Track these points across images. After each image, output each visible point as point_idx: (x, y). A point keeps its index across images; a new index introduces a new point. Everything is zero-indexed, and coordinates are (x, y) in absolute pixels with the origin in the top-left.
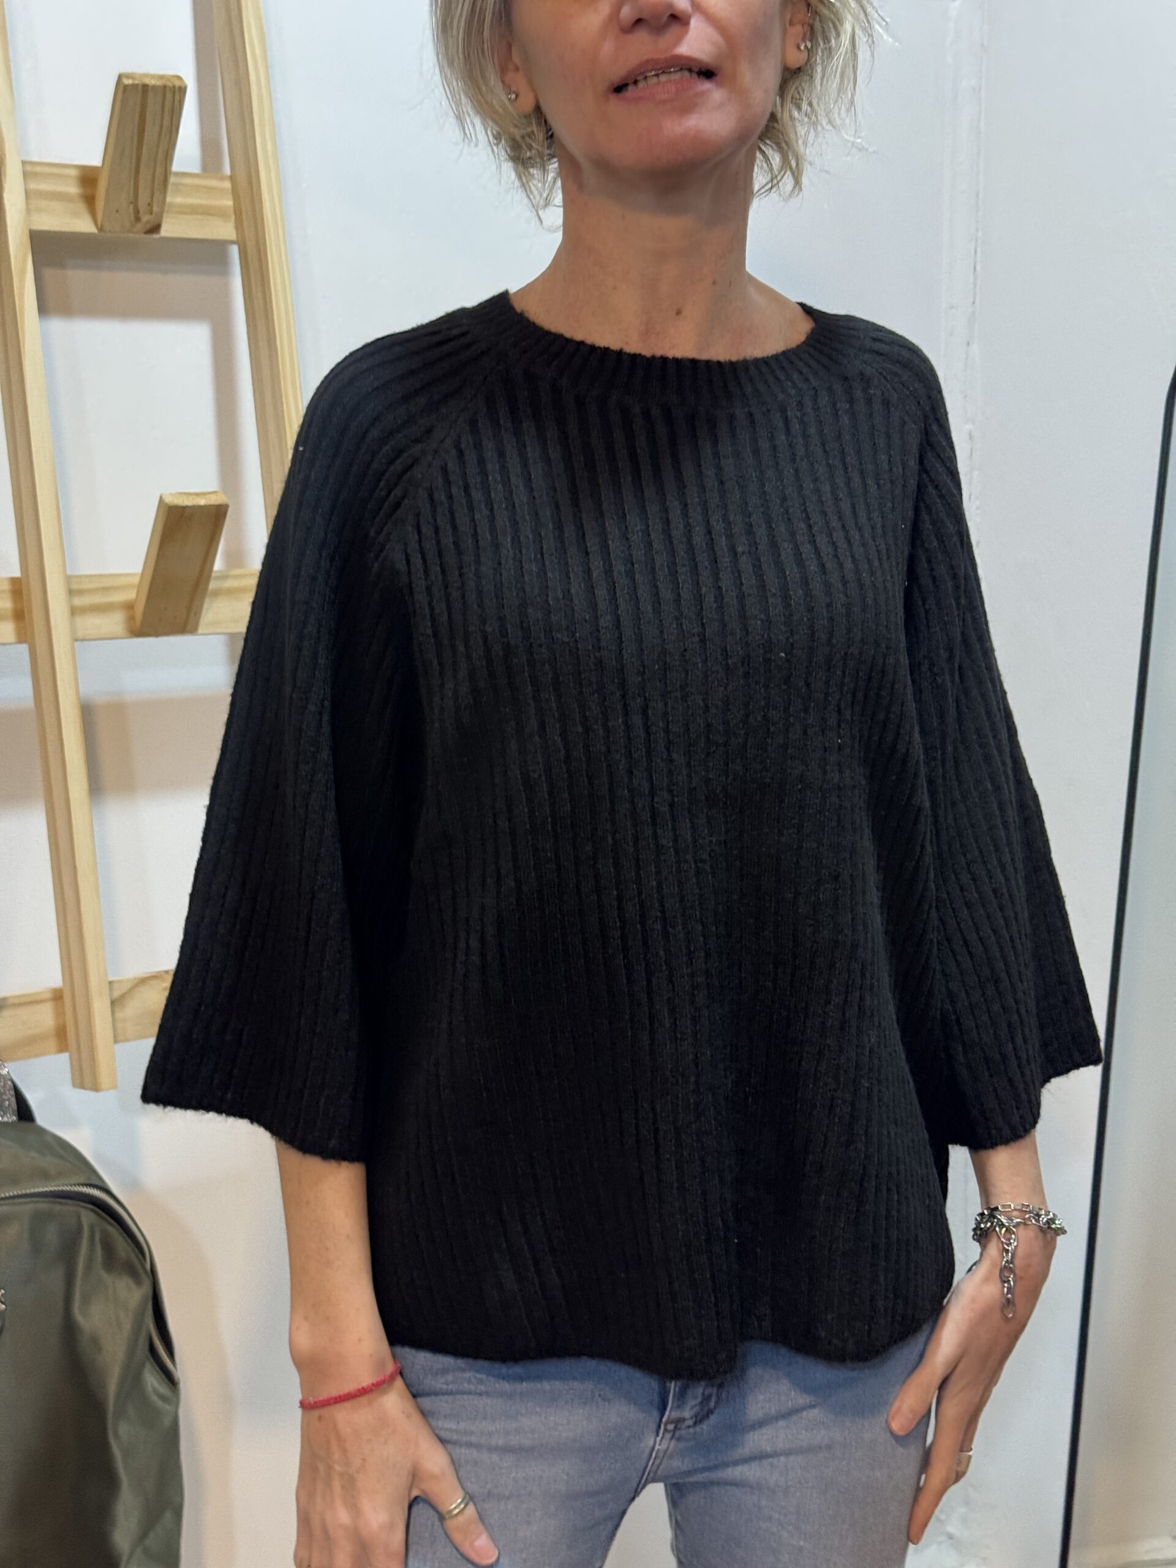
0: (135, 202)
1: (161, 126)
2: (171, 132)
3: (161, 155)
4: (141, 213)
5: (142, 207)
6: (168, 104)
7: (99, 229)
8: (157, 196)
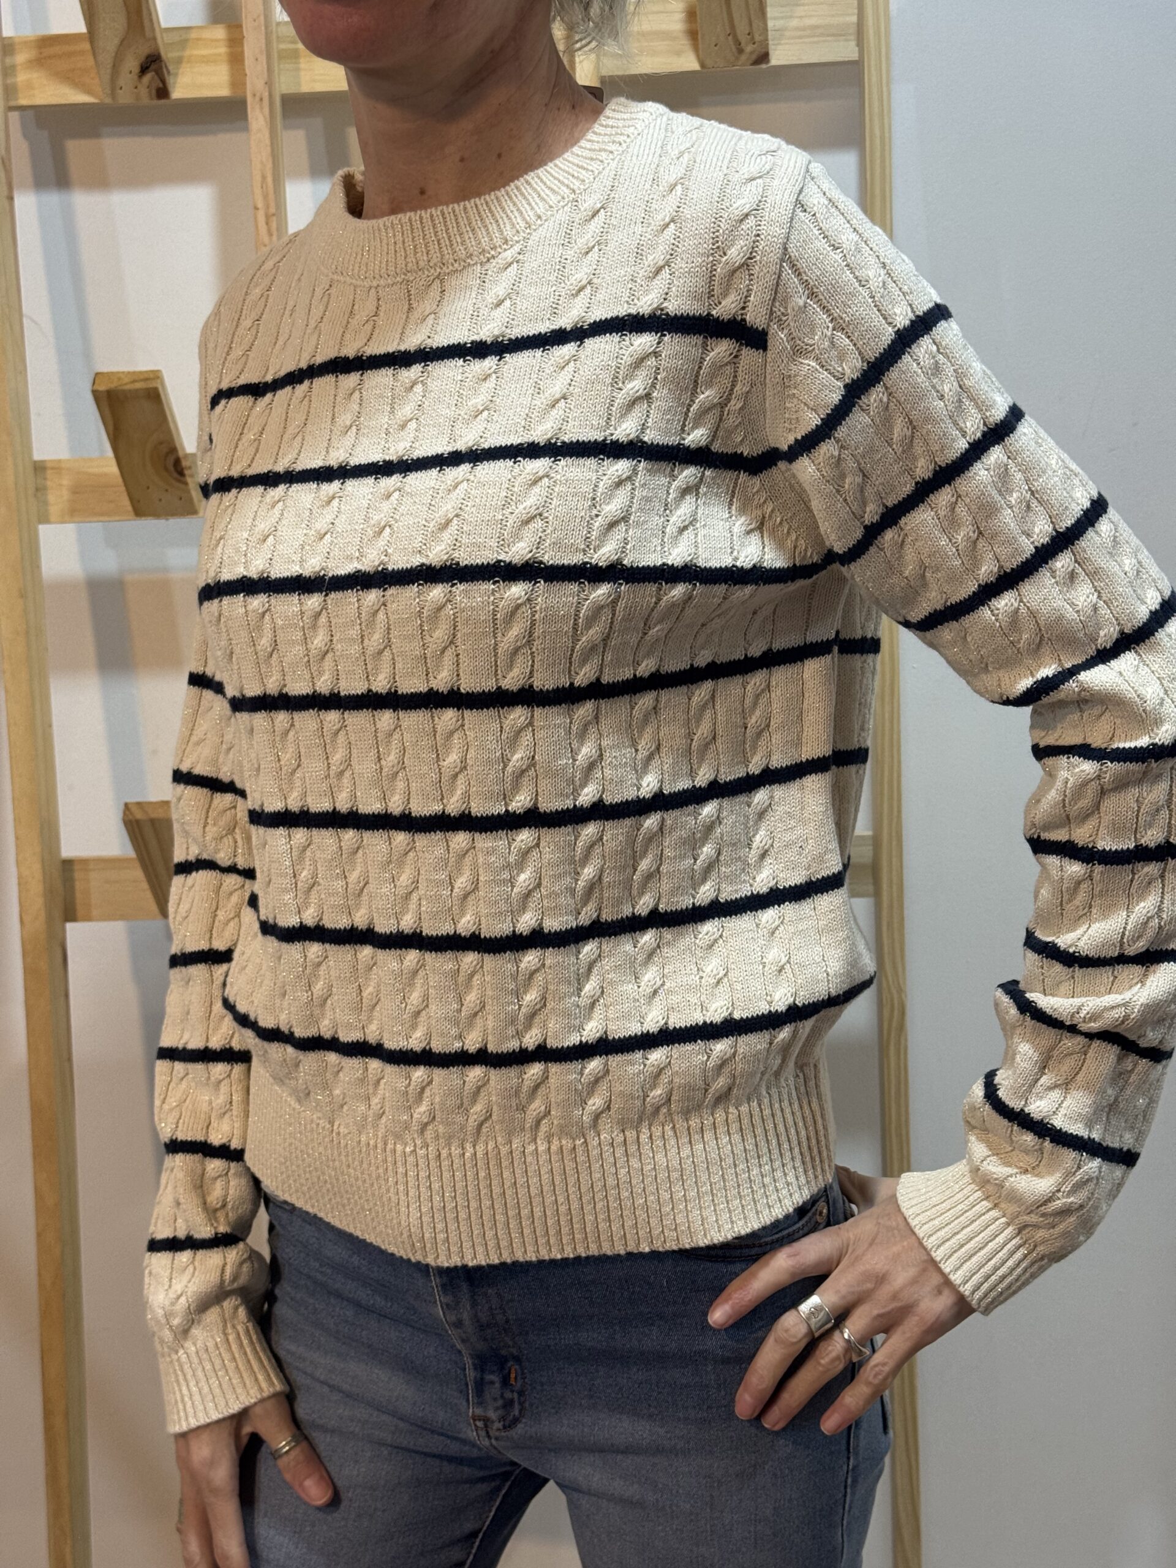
0: (733, 33)
4: (743, 44)
5: (743, 39)
7: (702, 65)
8: (756, 23)
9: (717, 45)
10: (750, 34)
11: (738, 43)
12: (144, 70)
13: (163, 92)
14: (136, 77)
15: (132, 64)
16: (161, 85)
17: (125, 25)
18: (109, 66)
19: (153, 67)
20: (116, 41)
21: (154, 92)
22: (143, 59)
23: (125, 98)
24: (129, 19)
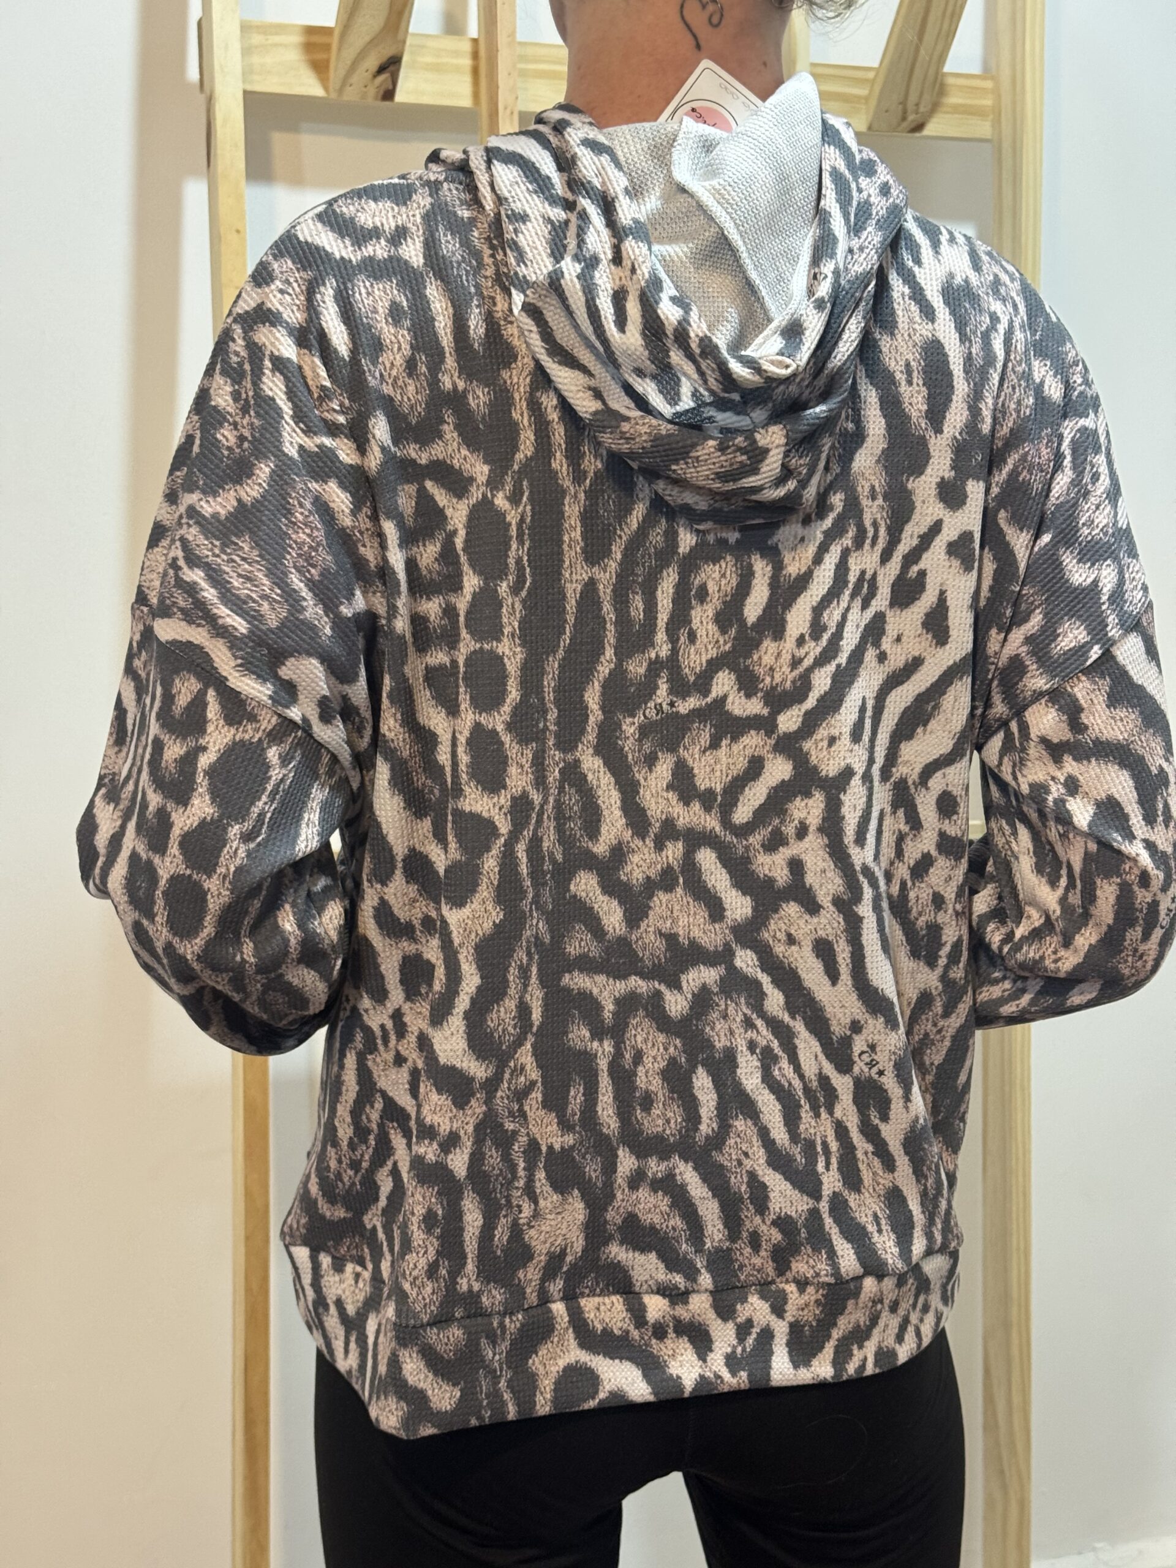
1: (940, 30)
2: (948, 36)
3: (936, 57)
4: (908, 113)
5: (910, 106)
7: (870, 128)
8: (925, 97)
9: (887, 111)
10: (917, 105)
11: (905, 112)
12: (381, 70)
13: (389, 95)
14: (370, 76)
15: (372, 62)
16: (391, 87)
17: (382, 24)
18: (349, 63)
19: (392, 68)
20: (367, 39)
21: (382, 92)
22: (384, 59)
23: (351, 95)
24: (388, 19)
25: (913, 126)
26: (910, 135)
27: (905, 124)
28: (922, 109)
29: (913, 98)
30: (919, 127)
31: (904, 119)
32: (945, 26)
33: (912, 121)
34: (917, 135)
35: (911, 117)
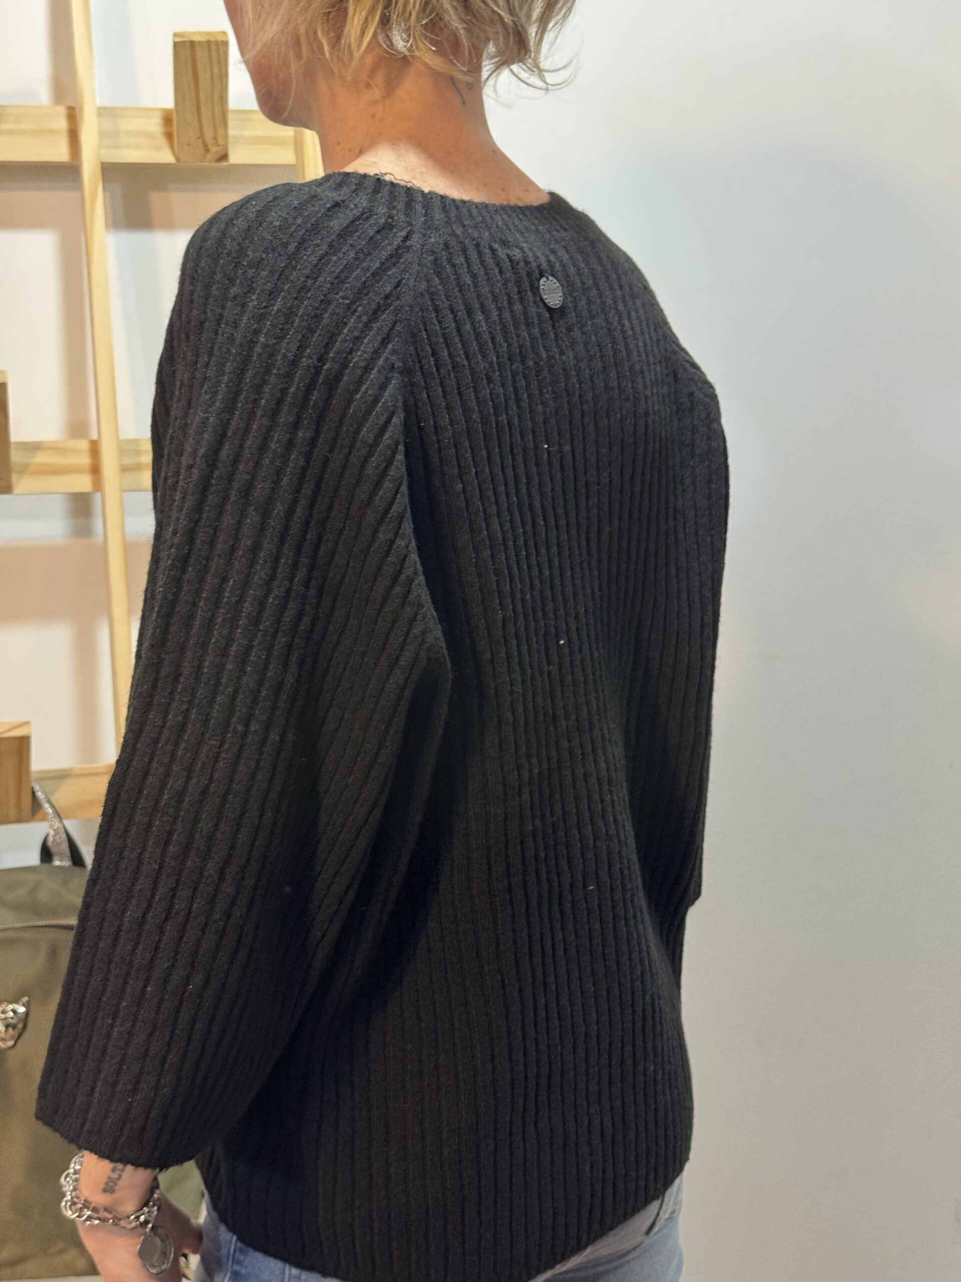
0: (202, 136)
1: (211, 74)
2: (221, 79)
3: (216, 97)
4: (209, 146)
5: (209, 140)
6: (214, 55)
7: (178, 159)
8: (220, 131)
9: (189, 145)
10: (214, 138)
11: (205, 145)
25: (218, 156)
26: (219, 164)
27: (209, 156)
28: (221, 142)
29: (209, 135)
30: (224, 157)
31: (207, 150)
32: (216, 70)
33: (216, 152)
34: (224, 164)
35: (214, 149)
